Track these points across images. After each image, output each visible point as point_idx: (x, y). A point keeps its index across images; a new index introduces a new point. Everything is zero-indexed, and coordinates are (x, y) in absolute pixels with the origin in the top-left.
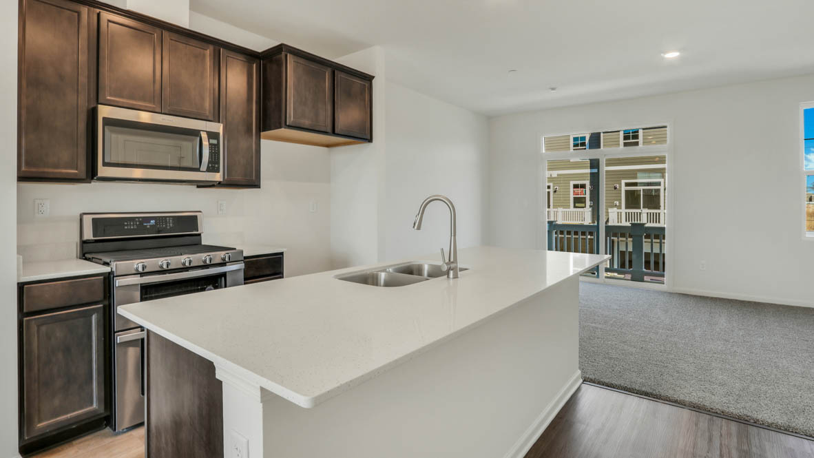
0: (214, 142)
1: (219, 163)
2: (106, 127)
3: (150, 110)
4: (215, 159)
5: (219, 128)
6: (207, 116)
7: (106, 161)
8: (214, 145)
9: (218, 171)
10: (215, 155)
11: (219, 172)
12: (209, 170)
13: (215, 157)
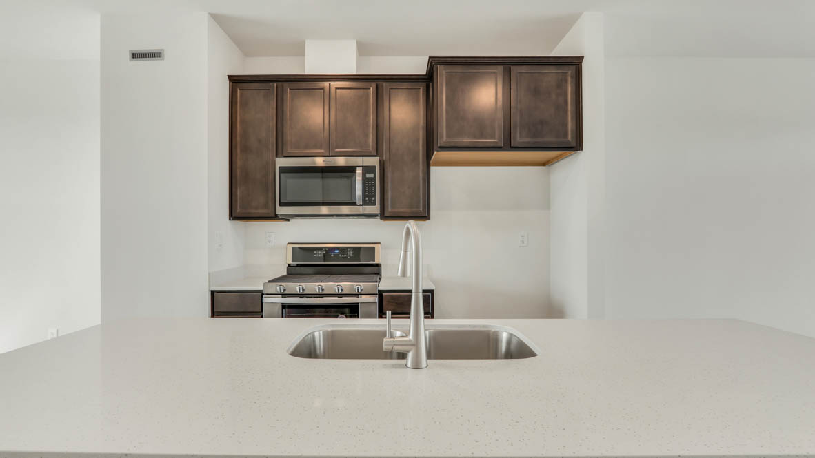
0: (371, 175)
1: (375, 196)
2: (282, 175)
3: (321, 154)
4: (371, 192)
5: (374, 162)
6: (371, 152)
7: (282, 201)
8: (371, 178)
9: (374, 203)
10: (372, 189)
11: (375, 205)
12: (365, 203)
13: (372, 191)
